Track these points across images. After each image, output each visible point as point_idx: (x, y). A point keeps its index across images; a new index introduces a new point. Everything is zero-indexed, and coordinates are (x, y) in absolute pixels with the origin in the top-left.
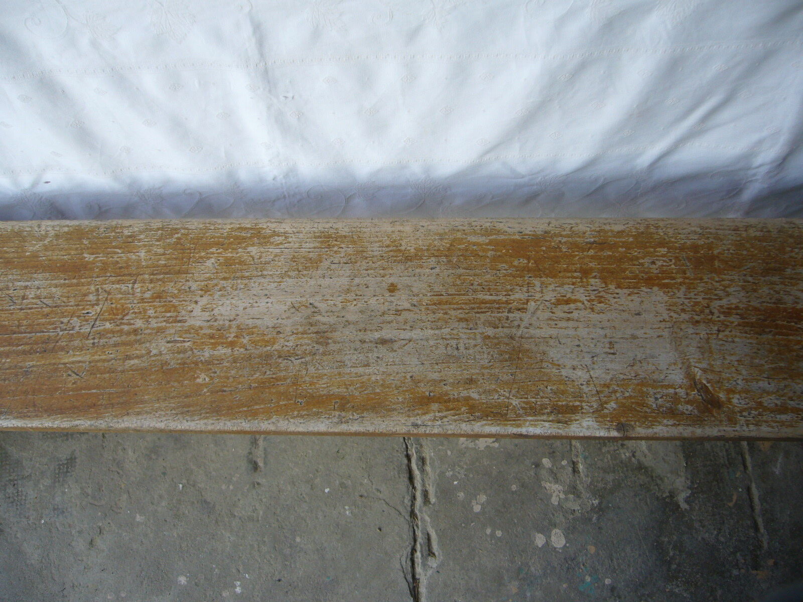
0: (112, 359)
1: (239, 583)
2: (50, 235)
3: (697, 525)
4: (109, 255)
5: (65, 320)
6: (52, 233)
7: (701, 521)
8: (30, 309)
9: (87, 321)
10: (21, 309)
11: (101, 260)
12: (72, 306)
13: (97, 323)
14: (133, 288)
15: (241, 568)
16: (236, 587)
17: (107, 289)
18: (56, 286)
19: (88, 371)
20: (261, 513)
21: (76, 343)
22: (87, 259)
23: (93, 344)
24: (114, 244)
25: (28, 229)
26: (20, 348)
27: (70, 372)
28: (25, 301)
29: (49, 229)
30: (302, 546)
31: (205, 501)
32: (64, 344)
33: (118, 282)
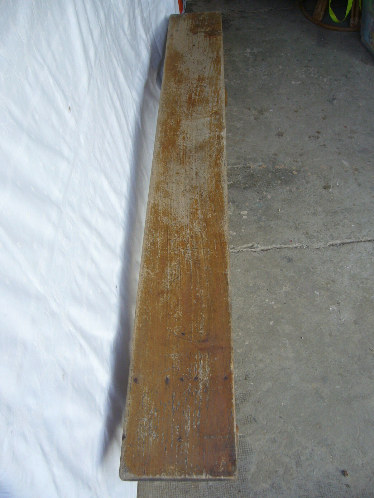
0: (202, 242)
1: (270, 303)
2: (147, 270)
3: (237, 180)
4: (158, 249)
5: (186, 259)
6: (146, 270)
7: (236, 179)
8: (180, 271)
9: (187, 252)
10: (180, 275)
11: (160, 252)
12: (180, 258)
13: (187, 249)
14: (173, 240)
15: (264, 303)
16: (272, 304)
17: (173, 248)
18: (171, 264)
19: (207, 248)
20: (241, 298)
21: (196, 254)
22: (159, 256)
23: (196, 249)
24: (153, 249)
25: (143, 279)
26: (197, 272)
27: (208, 254)
28: (177, 274)
29: (144, 271)
30: (253, 284)
31: (238, 318)
32: (196, 258)
33: (170, 245)
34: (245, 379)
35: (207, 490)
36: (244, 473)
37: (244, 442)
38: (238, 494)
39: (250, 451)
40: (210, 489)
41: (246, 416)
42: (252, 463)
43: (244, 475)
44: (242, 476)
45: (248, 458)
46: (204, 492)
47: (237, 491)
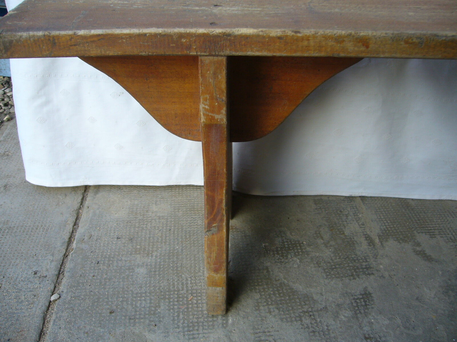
34: (367, 336)
35: (128, 265)
36: (147, 321)
37: (213, 325)
38: (108, 309)
39: (193, 334)
40: (129, 269)
41: (272, 333)
42: (165, 337)
43: (142, 320)
44: (142, 318)
45: (178, 330)
46: (126, 261)
47: (115, 307)
